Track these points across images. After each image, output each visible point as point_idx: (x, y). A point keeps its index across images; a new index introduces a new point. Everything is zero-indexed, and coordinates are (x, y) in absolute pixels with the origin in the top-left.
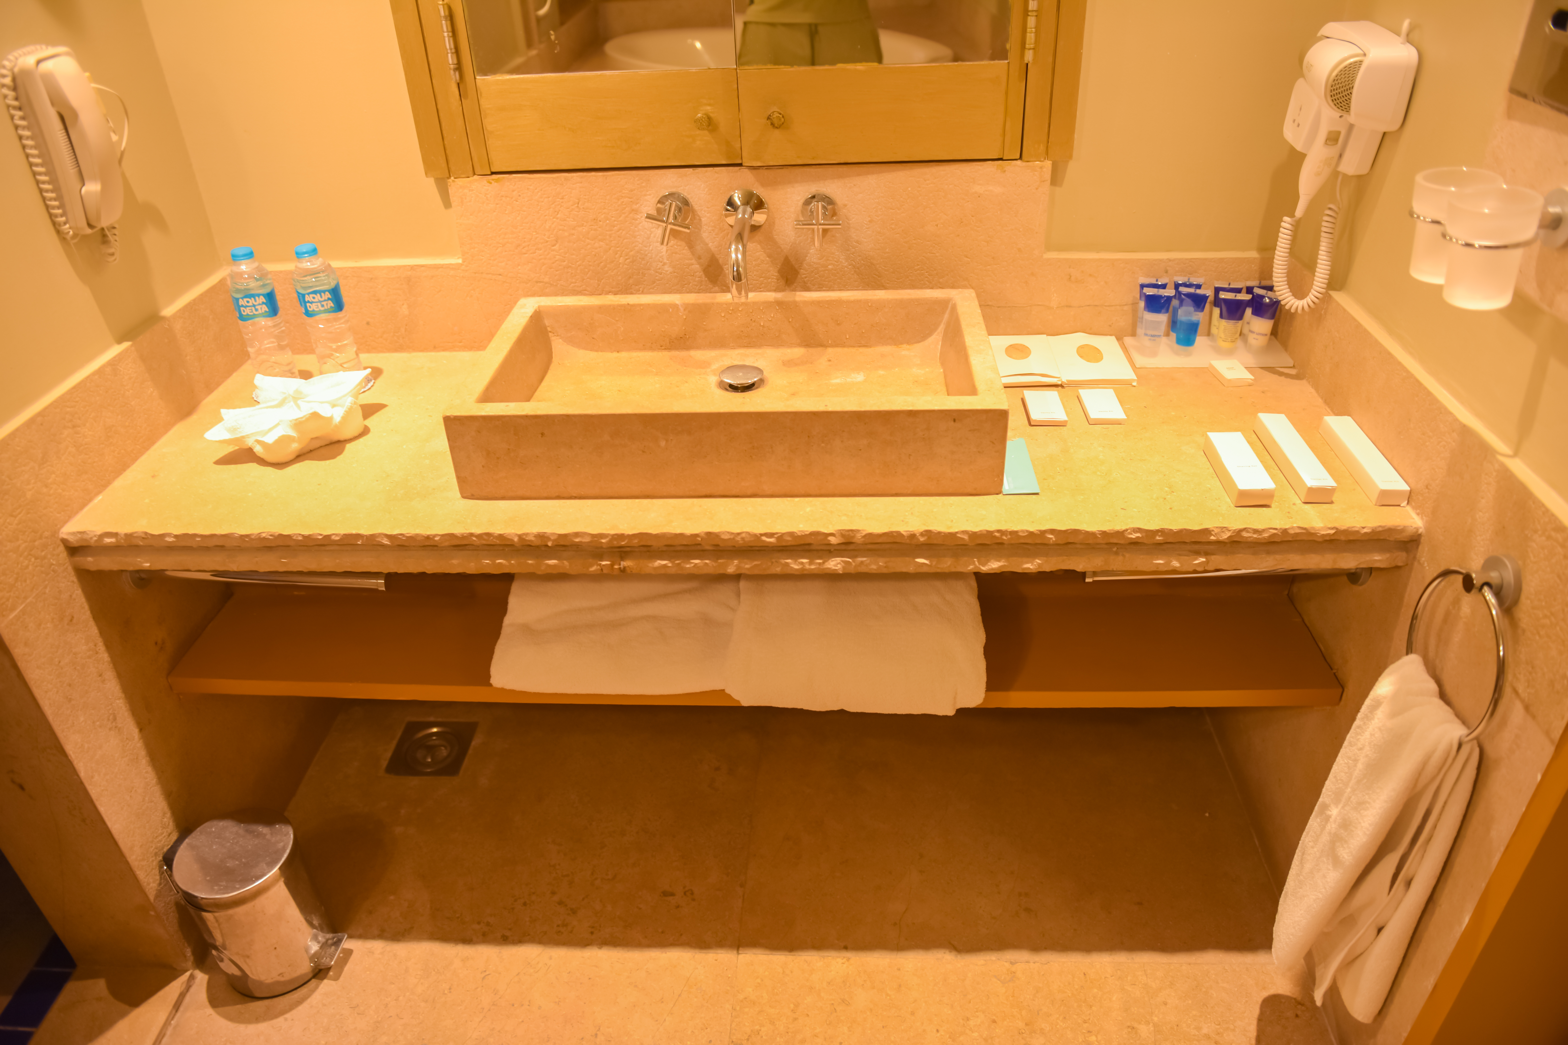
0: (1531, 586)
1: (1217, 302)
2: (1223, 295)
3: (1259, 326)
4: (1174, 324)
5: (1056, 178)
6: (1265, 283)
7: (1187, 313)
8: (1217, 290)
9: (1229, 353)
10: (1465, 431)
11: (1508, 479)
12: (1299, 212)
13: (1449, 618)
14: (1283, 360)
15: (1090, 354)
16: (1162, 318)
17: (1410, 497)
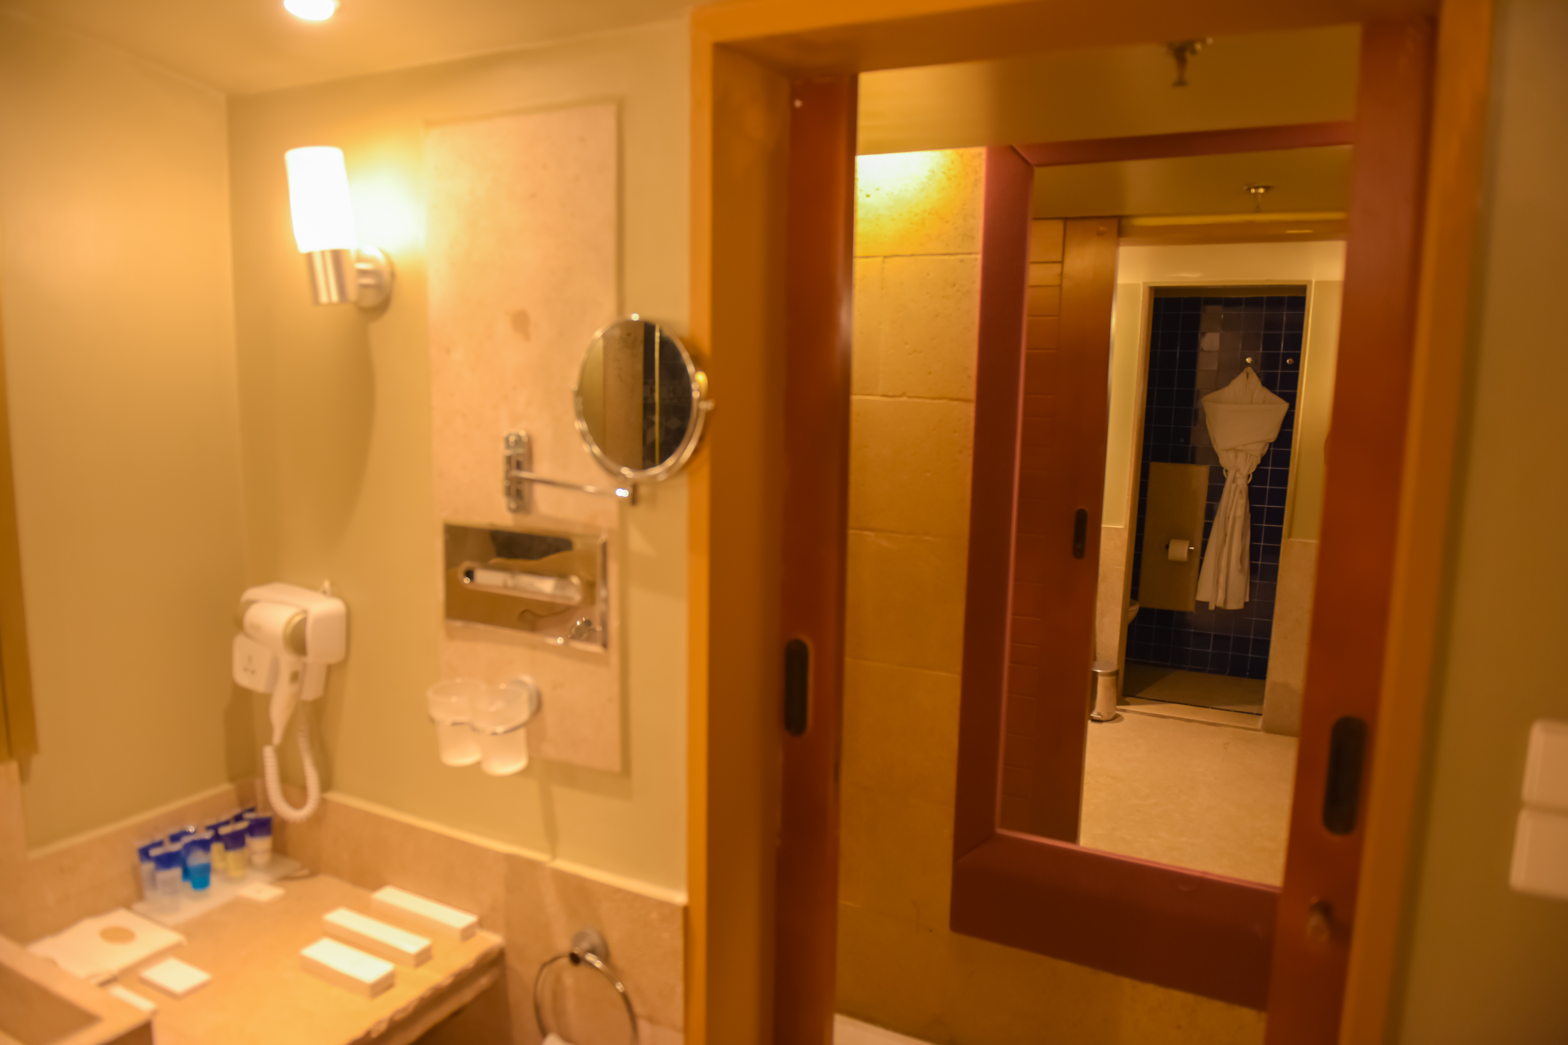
0: (614, 938)
1: (217, 838)
2: (224, 831)
3: (259, 845)
4: (187, 874)
5: (24, 775)
6: (250, 805)
7: (197, 859)
8: (215, 828)
9: (242, 880)
10: (510, 859)
11: (562, 877)
12: (277, 738)
13: (557, 995)
14: (290, 866)
15: (121, 936)
16: (176, 872)
17: (481, 924)
